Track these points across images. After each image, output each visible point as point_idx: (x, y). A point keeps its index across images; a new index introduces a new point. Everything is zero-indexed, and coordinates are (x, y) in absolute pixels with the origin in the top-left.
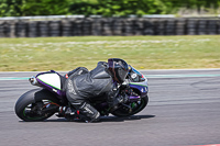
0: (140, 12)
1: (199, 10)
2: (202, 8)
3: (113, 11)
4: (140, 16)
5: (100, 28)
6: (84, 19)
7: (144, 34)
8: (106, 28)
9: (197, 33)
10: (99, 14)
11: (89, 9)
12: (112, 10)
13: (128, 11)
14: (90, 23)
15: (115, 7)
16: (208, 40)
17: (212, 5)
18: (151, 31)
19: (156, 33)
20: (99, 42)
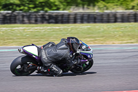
0: (46, 9)
1: (83, 8)
2: (86, 6)
3: (29, 9)
4: (46, 11)
5: (21, 19)
6: (11, 13)
7: (49, 23)
8: (25, 19)
9: (82, 22)
10: (21, 10)
11: (15, 7)
12: (29, 7)
13: (39, 9)
14: (15, 16)
15: (31, 6)
16: (89, 27)
17: (92, 5)
18: (53, 21)
19: (56, 22)
20: (20, 28)
